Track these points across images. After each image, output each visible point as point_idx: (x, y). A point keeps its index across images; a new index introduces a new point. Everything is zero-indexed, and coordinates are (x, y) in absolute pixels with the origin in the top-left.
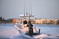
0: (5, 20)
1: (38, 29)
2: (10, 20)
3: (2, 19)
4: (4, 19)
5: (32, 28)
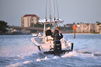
1: (70, 43)
2: (69, 26)
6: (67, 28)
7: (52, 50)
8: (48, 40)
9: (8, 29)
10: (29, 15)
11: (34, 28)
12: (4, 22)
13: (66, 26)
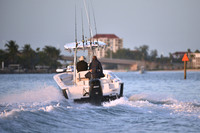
0: (159, 56)
1: (118, 83)
2: (179, 56)
3: (149, 53)
4: (155, 53)
5: (98, 83)
6: (175, 61)
7: (87, 96)
8: (80, 79)
9: (62, 62)
10: (103, 36)
11: (111, 60)
12: (54, 49)
13: (175, 56)
